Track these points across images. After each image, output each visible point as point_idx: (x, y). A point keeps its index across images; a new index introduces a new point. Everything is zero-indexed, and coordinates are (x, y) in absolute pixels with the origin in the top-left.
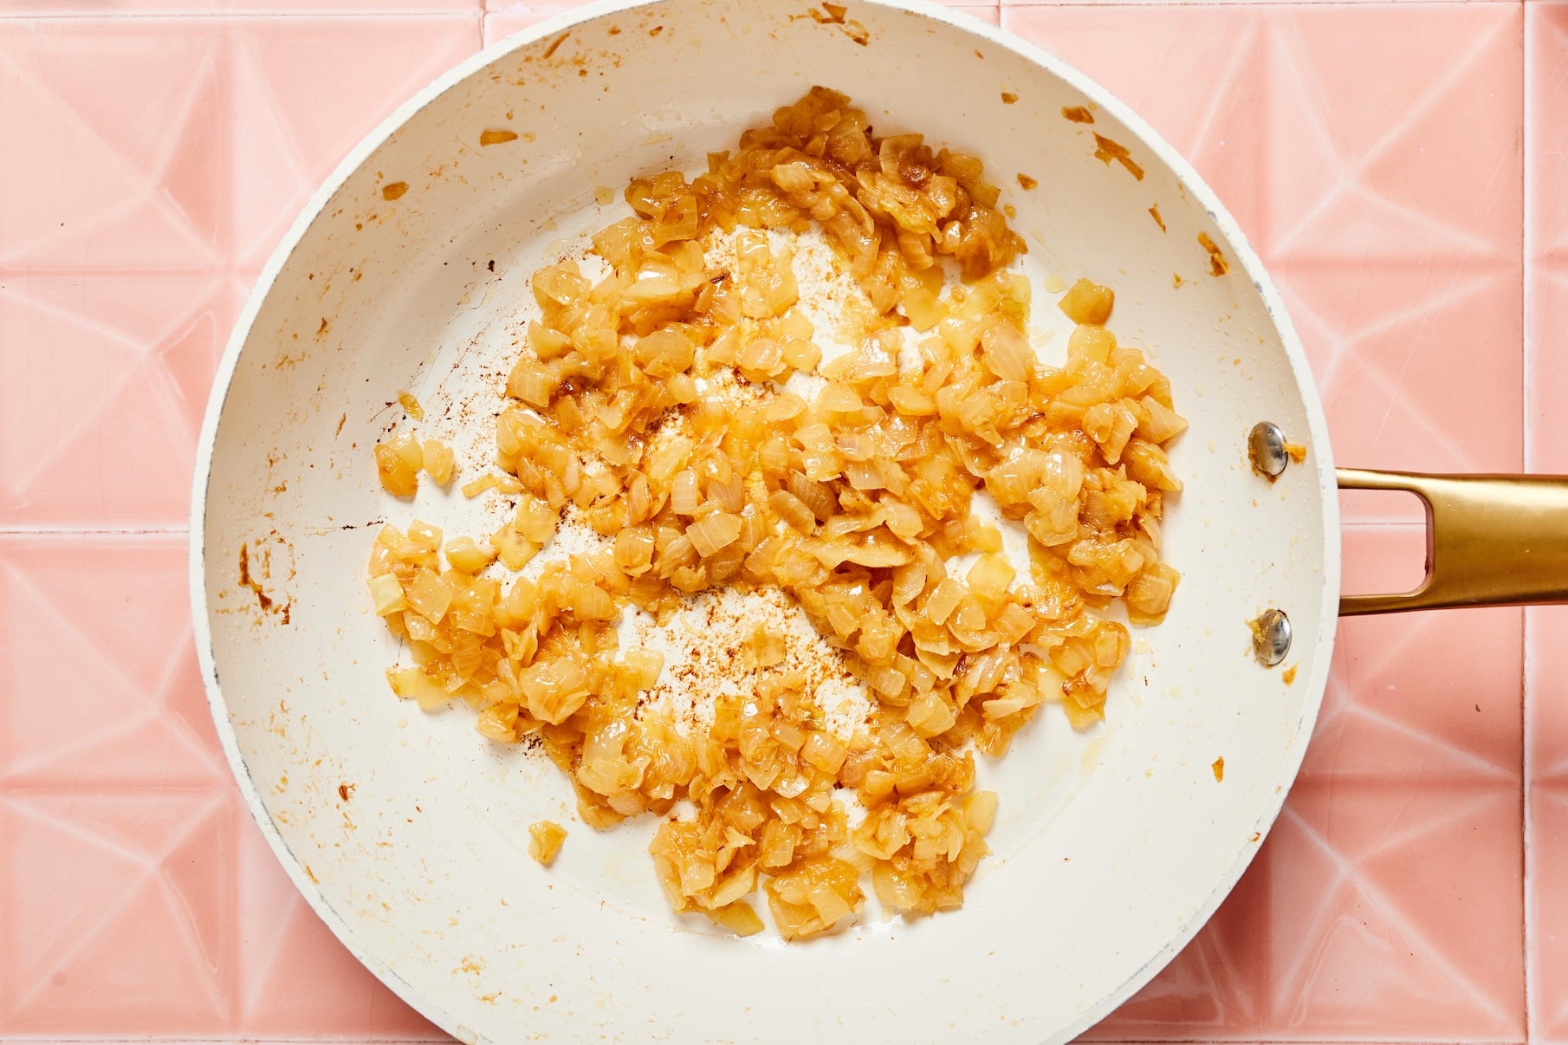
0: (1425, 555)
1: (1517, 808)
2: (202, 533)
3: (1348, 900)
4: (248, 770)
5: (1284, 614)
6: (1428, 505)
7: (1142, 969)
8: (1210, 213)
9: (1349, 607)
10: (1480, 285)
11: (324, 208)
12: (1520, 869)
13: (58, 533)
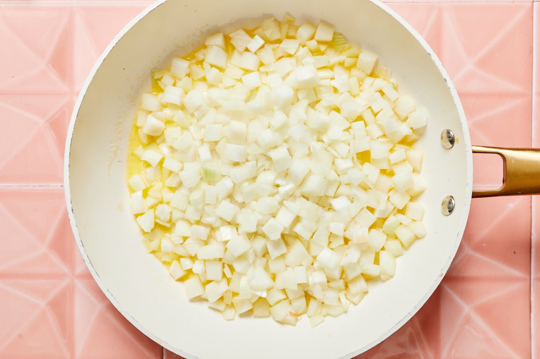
0: (503, 177)
1: (528, 288)
2: (69, 159)
3: (468, 320)
4: (82, 244)
5: (452, 197)
6: (504, 159)
7: (400, 322)
8: (428, 54)
9: (475, 195)
10: (517, 102)
11: (115, 45)
12: (529, 310)
13: (11, 186)
